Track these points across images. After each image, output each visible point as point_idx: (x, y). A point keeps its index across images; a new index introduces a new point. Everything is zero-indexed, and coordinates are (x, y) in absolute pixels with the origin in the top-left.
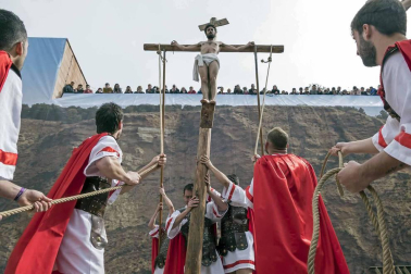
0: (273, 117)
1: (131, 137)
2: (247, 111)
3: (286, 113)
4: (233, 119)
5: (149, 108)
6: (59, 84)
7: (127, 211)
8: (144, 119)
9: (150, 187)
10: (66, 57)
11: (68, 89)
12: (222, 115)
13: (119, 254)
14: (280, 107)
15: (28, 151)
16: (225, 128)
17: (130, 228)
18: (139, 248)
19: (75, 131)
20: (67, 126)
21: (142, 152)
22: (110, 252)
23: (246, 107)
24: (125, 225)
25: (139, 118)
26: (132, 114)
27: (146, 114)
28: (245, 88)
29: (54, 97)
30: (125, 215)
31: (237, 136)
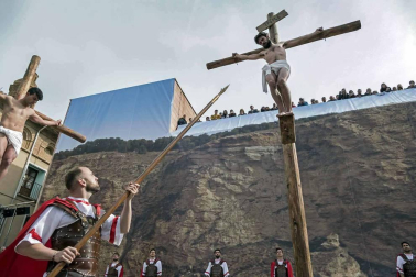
0: (388, 119)
1: (240, 157)
2: (356, 116)
3: (404, 112)
4: (341, 127)
5: (252, 128)
6: (174, 118)
7: (245, 228)
8: (249, 139)
9: (264, 204)
10: (176, 94)
11: (181, 122)
12: (328, 125)
13: (242, 269)
14: (395, 106)
15: (156, 178)
16: (333, 139)
17: (249, 244)
18: (260, 264)
19: (191, 157)
20: (185, 153)
21: (251, 170)
22: (233, 267)
23: (354, 112)
24: (245, 241)
25: (244, 138)
26: (238, 135)
27: (251, 134)
28: (351, 92)
29: (171, 131)
30: (243, 232)
31: (348, 146)
